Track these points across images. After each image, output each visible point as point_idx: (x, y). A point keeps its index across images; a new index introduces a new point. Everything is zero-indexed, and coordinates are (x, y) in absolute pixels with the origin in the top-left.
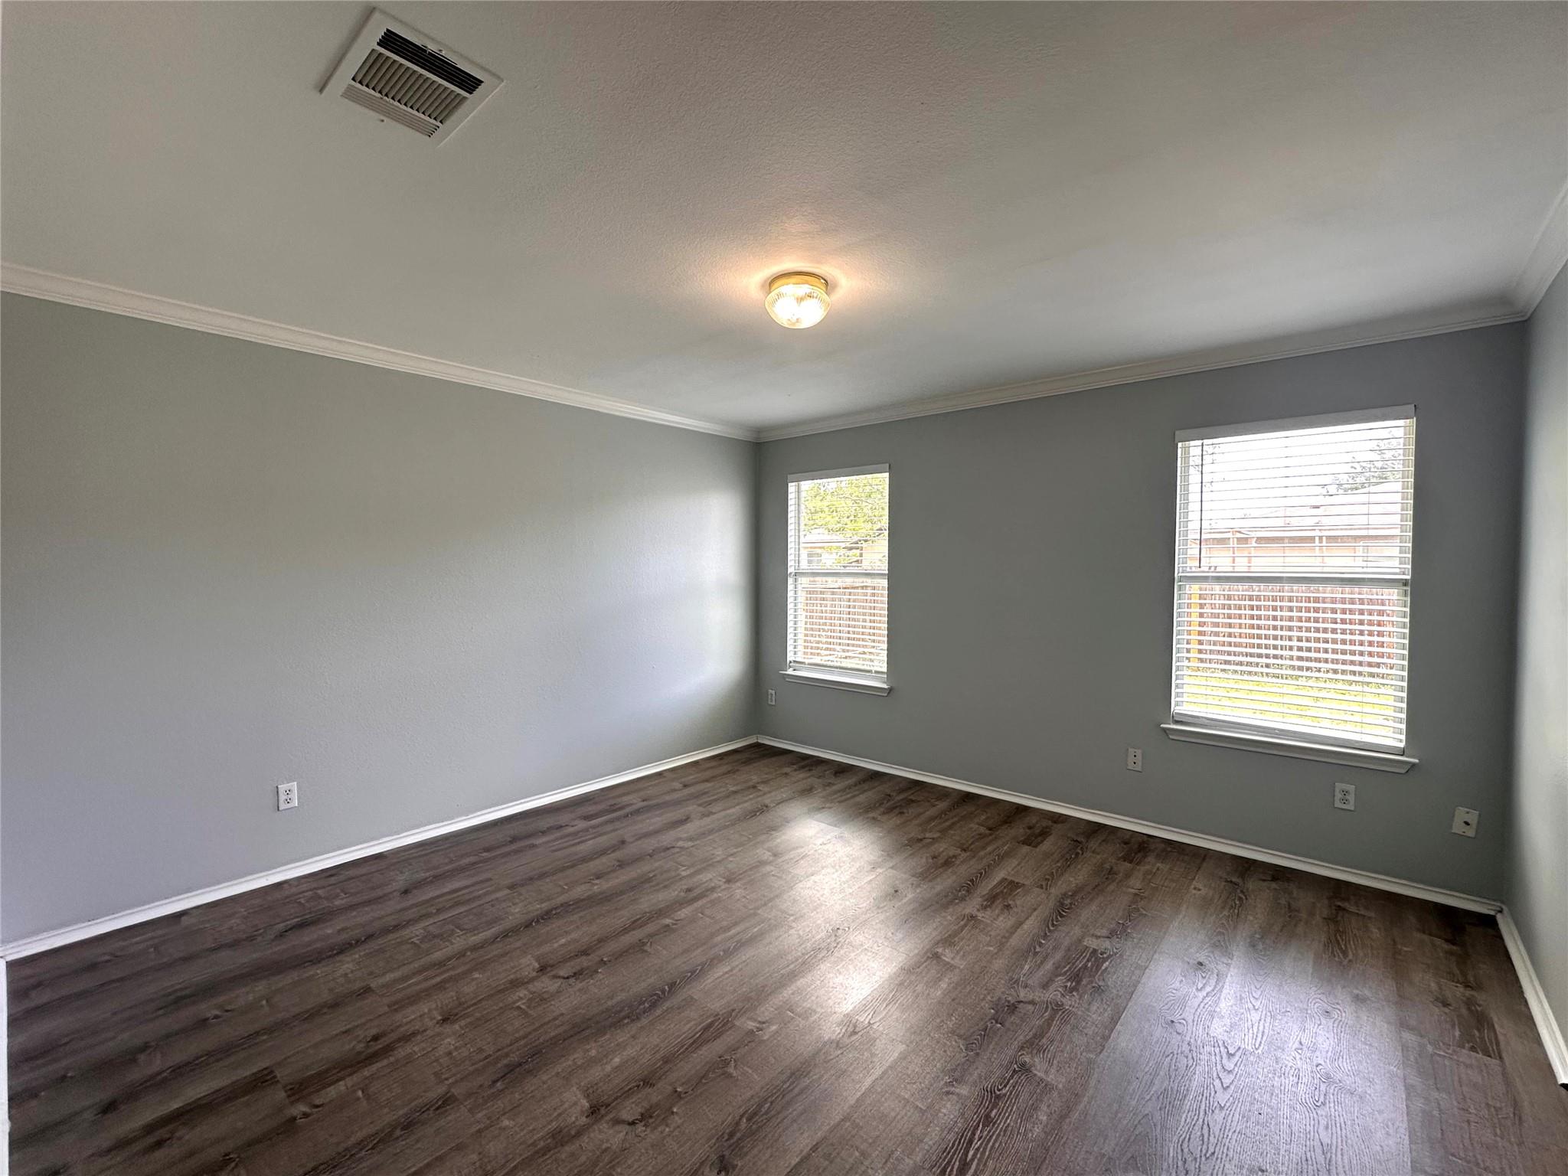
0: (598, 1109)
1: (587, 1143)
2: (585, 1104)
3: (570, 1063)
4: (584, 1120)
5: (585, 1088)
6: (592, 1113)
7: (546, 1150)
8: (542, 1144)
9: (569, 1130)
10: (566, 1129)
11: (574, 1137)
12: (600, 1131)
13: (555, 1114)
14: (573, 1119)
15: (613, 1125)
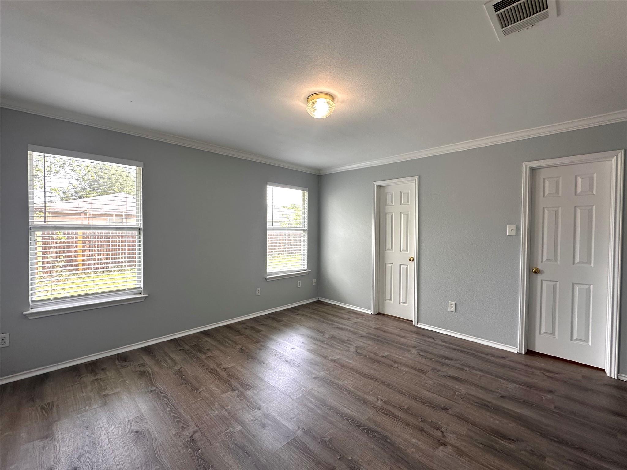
0: (441, 443)
1: (458, 444)
2: (441, 448)
3: (422, 458)
4: (449, 447)
5: (434, 449)
6: (444, 444)
7: (468, 456)
8: (467, 458)
9: (456, 451)
10: (456, 452)
11: (458, 448)
12: (451, 440)
13: (451, 457)
14: (450, 450)
15: (446, 437)
